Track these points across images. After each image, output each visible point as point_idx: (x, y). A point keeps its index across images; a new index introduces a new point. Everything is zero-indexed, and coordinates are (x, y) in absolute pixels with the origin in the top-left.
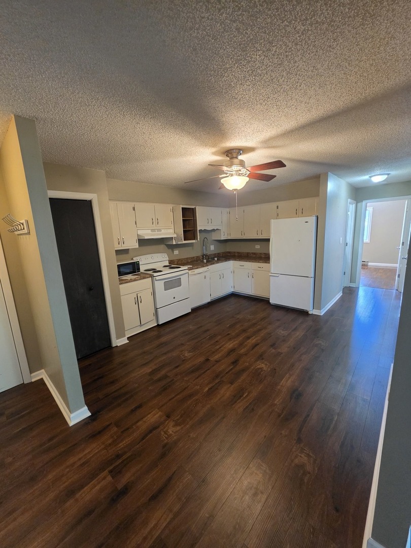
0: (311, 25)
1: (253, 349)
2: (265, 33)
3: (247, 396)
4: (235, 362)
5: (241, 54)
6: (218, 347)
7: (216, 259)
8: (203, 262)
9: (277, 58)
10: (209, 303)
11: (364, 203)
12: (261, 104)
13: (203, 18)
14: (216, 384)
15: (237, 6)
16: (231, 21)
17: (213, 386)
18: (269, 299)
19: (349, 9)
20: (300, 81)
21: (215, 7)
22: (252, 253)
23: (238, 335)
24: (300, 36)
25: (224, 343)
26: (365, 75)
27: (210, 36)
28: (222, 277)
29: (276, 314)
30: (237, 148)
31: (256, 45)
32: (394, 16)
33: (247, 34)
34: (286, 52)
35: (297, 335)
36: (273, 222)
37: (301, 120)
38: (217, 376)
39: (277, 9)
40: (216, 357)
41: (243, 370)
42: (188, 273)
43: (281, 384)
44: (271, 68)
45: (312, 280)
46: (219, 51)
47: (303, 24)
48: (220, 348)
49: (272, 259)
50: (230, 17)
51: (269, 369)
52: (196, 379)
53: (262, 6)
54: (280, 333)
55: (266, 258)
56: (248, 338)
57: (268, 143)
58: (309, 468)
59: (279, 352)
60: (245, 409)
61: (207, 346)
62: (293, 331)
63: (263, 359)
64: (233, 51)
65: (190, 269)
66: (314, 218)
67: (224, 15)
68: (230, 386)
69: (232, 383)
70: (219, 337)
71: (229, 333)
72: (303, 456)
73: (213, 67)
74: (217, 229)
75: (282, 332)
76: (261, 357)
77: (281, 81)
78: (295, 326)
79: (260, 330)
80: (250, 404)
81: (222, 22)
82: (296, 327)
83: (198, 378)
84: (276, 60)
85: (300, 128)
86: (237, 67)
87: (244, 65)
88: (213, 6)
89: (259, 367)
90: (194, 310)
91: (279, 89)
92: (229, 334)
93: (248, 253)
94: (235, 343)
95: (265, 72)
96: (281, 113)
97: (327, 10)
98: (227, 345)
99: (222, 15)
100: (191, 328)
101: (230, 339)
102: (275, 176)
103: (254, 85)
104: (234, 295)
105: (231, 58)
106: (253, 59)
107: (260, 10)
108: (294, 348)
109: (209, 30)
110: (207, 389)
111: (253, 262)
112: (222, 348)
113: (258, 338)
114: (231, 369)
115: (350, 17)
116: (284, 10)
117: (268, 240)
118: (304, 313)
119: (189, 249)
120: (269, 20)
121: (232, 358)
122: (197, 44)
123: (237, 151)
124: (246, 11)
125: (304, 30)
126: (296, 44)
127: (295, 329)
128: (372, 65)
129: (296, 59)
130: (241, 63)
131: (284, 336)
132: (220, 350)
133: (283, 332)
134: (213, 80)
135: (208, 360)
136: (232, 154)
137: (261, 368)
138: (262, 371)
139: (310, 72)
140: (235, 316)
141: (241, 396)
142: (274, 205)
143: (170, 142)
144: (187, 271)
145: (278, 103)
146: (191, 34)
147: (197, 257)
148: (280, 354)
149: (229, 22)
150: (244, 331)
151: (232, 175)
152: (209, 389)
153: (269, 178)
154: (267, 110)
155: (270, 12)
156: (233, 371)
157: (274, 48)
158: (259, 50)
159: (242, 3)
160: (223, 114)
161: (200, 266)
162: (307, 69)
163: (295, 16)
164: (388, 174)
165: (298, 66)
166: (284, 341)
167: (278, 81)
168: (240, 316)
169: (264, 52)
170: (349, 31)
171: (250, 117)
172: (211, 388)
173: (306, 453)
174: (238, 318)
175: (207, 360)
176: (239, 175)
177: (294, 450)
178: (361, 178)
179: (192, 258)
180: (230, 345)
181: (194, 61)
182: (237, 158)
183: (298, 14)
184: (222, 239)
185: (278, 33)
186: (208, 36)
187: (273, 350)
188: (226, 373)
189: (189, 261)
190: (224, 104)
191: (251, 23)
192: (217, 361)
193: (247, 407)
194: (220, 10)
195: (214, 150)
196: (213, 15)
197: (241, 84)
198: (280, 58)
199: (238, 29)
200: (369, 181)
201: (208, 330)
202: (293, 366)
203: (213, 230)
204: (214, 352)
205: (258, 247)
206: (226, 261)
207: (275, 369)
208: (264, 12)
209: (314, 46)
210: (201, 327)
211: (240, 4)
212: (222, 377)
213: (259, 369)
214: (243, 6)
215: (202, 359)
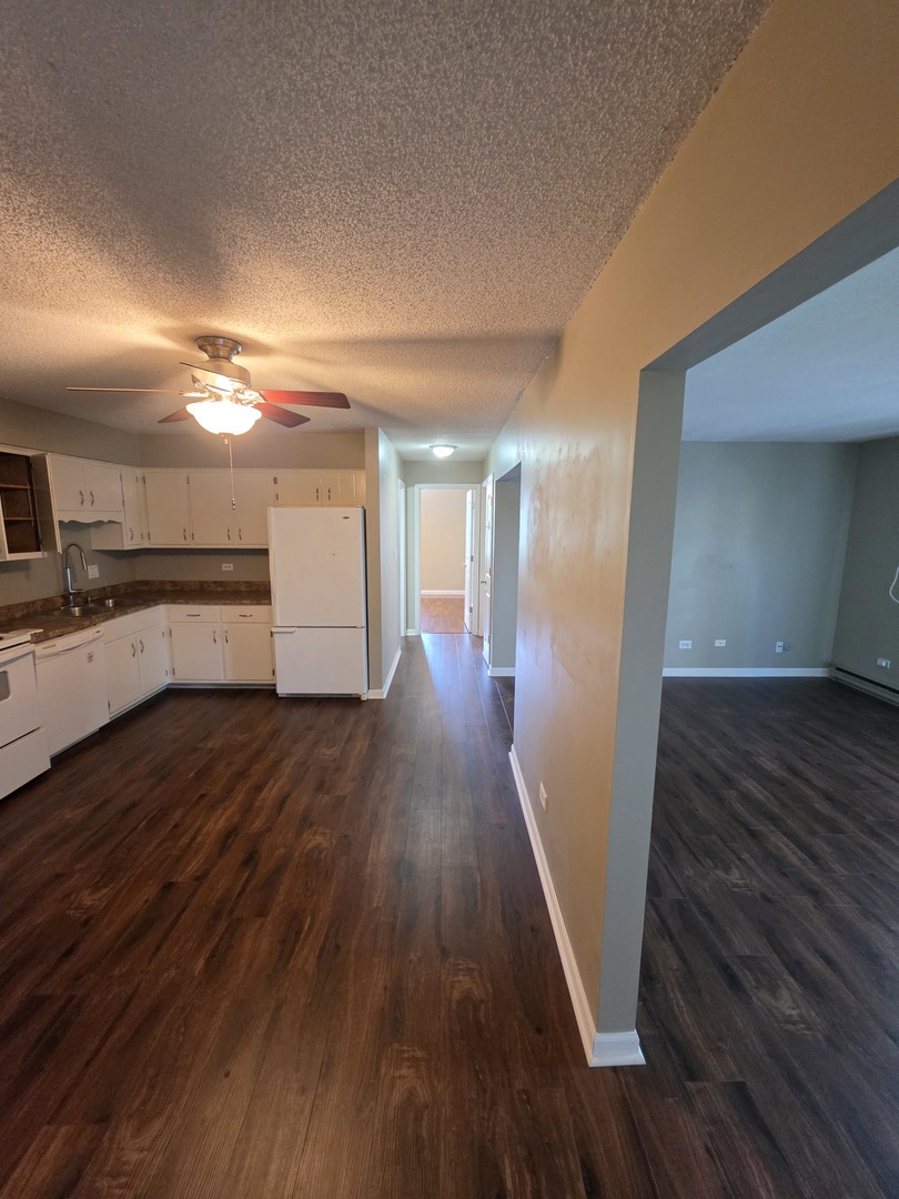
0: (488, 197)
1: (280, 811)
2: (421, 164)
3: (312, 923)
4: (250, 859)
5: (358, 170)
6: (184, 841)
7: (110, 603)
8: (68, 613)
9: (413, 213)
10: (103, 729)
11: (417, 487)
12: (339, 274)
13: (330, 56)
14: (221, 938)
15: (405, 88)
16: (380, 103)
17: (216, 947)
18: (275, 685)
19: (537, 207)
20: (424, 268)
21: (368, 59)
22: (215, 583)
23: (229, 791)
24: (464, 203)
25: (198, 824)
26: (506, 301)
27: (321, 98)
28: (138, 648)
29: (298, 716)
30: (232, 337)
31: (394, 173)
32: (569, 246)
33: (392, 145)
34: (432, 213)
35: (359, 748)
36: (274, 514)
37: (389, 329)
38: (217, 916)
39: (460, 142)
40: (194, 866)
41: (279, 870)
42: (33, 652)
43: (370, 861)
44: (394, 223)
45: (364, 630)
46: (321, 137)
47: (478, 188)
48: (194, 838)
49: (277, 596)
50: (382, 95)
51: (334, 841)
52: (154, 955)
53: (442, 120)
54: (324, 755)
55: (259, 592)
56: (259, 788)
57: (306, 350)
58: (478, 993)
59: (339, 796)
60: (320, 956)
61: (150, 848)
62: (347, 742)
63: (311, 825)
64: (348, 155)
65: (37, 640)
66: (360, 511)
67: (374, 85)
68: (262, 924)
69: (262, 913)
70: (179, 813)
71: (202, 792)
72: (461, 978)
73: (288, 159)
74: (110, 522)
75: (327, 753)
76: (305, 822)
77: (397, 252)
78: (347, 733)
79: (277, 762)
80: (327, 937)
81: (362, 92)
82: (350, 734)
83: (158, 948)
84: (410, 216)
85: (379, 341)
86: (337, 187)
87: (351, 192)
88: (363, 54)
89: (310, 846)
90: (59, 760)
91: (385, 264)
92: (203, 796)
93: (202, 584)
94: (228, 813)
95: (380, 223)
96: (364, 304)
97: (515, 191)
98: (209, 826)
99: (370, 81)
100: (68, 816)
101: (213, 807)
102: (308, 420)
103: (347, 235)
104: (172, 694)
105: (337, 165)
106: (374, 192)
107: (435, 124)
108: (363, 778)
109: (328, 86)
110: (201, 963)
111: (226, 604)
112: (199, 839)
113: (282, 780)
114: (248, 880)
115: (532, 218)
116: (468, 152)
117: (265, 552)
118: (351, 702)
119: (19, 576)
120: (439, 149)
121: (237, 852)
122: (283, 93)
123: (230, 344)
124: (414, 108)
125: (475, 198)
126: (453, 211)
127: (350, 739)
128: (519, 292)
129: (440, 232)
130: (349, 184)
131: (334, 760)
132: (194, 846)
133: (329, 752)
134: (271, 180)
135: (171, 884)
136: (217, 348)
137: (318, 846)
138: (320, 852)
139: (445, 263)
140: (201, 745)
141: (298, 933)
142: (270, 474)
143: (35, 259)
144: (32, 647)
145: (370, 287)
146: (282, 66)
147: (46, 600)
148: (341, 800)
149: (374, 102)
150: (241, 775)
151: (218, 398)
152: (208, 961)
153: (296, 420)
154: (344, 288)
155: (446, 138)
156: (253, 883)
157: (419, 196)
158: (393, 184)
159: (416, 91)
160: (246, 258)
161: (71, 628)
162: (444, 254)
163: (475, 172)
164: (455, 447)
165: (434, 244)
166: (338, 769)
167: (392, 252)
168: (215, 743)
169: (400, 191)
170: (521, 236)
171: (301, 289)
172: (212, 956)
173: (463, 970)
174: (212, 750)
175: (168, 887)
176: (238, 401)
177: (443, 977)
178: (419, 447)
179: (27, 605)
180: (218, 823)
181: (252, 120)
182: (228, 359)
183: (481, 170)
184: (127, 548)
185: (439, 176)
186: (319, 95)
187: (327, 798)
188: (239, 895)
189: (18, 615)
190: (263, 239)
191: (409, 133)
192: (200, 878)
193: (322, 948)
194: (372, 70)
195: (169, 323)
196: (354, 67)
197: (325, 220)
198: (417, 216)
199: (382, 126)
200: (428, 453)
201: (134, 805)
202: (376, 815)
203: (99, 524)
204: (179, 859)
205: (228, 567)
206: (148, 606)
207: (346, 836)
208: (439, 132)
209: (473, 228)
210: (107, 802)
211: (412, 89)
212: (231, 912)
213: (312, 850)
214: (414, 96)
215: (150, 891)
